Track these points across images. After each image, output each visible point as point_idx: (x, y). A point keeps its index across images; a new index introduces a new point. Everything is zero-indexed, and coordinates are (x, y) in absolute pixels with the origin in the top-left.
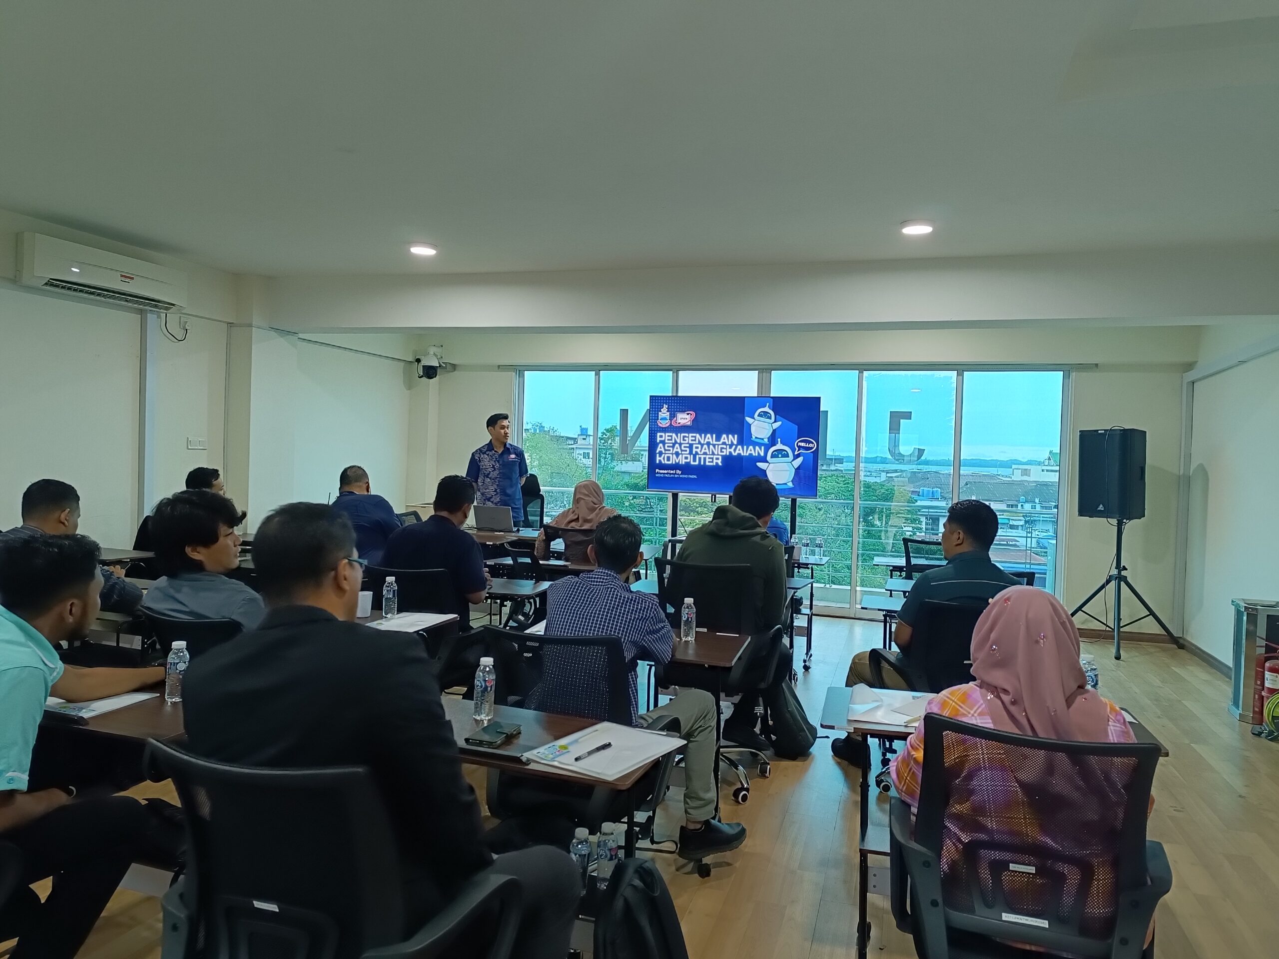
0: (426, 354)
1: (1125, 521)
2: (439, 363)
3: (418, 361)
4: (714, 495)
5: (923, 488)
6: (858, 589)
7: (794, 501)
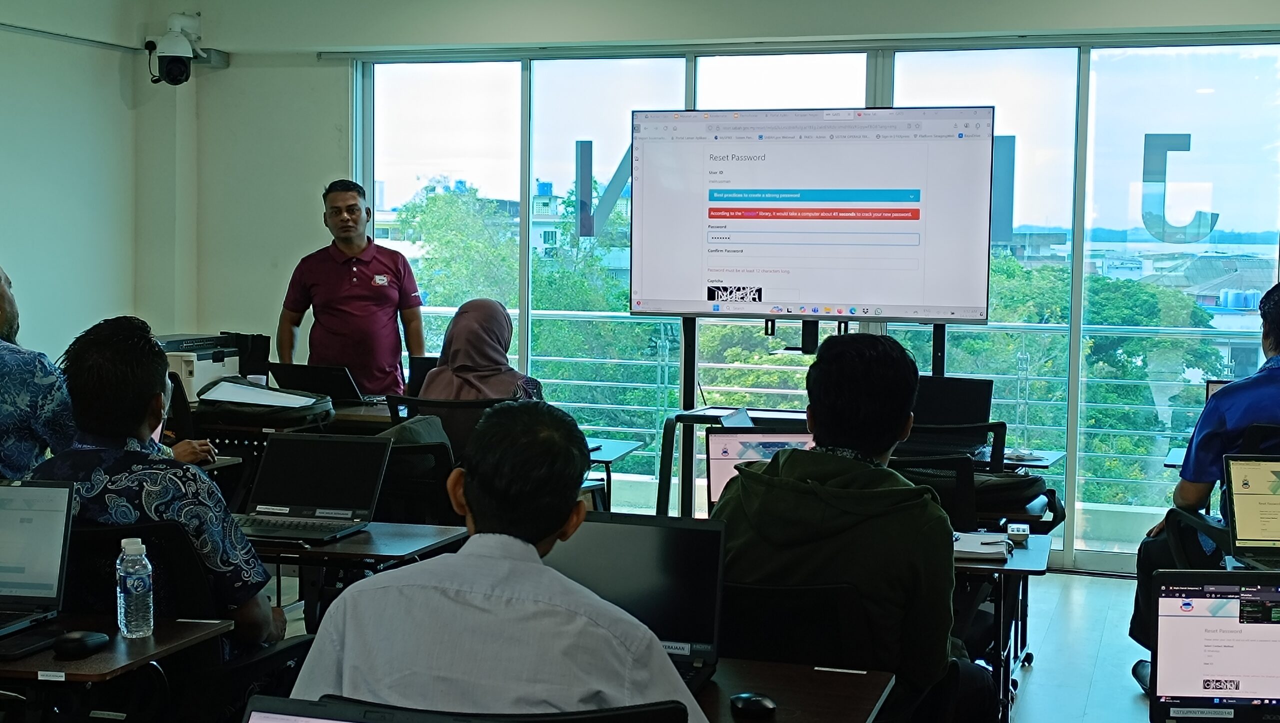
0: (166, 32)
2: (194, 50)
3: (151, 46)
4: (770, 320)
5: (1226, 290)
6: (1079, 505)
7: (939, 329)
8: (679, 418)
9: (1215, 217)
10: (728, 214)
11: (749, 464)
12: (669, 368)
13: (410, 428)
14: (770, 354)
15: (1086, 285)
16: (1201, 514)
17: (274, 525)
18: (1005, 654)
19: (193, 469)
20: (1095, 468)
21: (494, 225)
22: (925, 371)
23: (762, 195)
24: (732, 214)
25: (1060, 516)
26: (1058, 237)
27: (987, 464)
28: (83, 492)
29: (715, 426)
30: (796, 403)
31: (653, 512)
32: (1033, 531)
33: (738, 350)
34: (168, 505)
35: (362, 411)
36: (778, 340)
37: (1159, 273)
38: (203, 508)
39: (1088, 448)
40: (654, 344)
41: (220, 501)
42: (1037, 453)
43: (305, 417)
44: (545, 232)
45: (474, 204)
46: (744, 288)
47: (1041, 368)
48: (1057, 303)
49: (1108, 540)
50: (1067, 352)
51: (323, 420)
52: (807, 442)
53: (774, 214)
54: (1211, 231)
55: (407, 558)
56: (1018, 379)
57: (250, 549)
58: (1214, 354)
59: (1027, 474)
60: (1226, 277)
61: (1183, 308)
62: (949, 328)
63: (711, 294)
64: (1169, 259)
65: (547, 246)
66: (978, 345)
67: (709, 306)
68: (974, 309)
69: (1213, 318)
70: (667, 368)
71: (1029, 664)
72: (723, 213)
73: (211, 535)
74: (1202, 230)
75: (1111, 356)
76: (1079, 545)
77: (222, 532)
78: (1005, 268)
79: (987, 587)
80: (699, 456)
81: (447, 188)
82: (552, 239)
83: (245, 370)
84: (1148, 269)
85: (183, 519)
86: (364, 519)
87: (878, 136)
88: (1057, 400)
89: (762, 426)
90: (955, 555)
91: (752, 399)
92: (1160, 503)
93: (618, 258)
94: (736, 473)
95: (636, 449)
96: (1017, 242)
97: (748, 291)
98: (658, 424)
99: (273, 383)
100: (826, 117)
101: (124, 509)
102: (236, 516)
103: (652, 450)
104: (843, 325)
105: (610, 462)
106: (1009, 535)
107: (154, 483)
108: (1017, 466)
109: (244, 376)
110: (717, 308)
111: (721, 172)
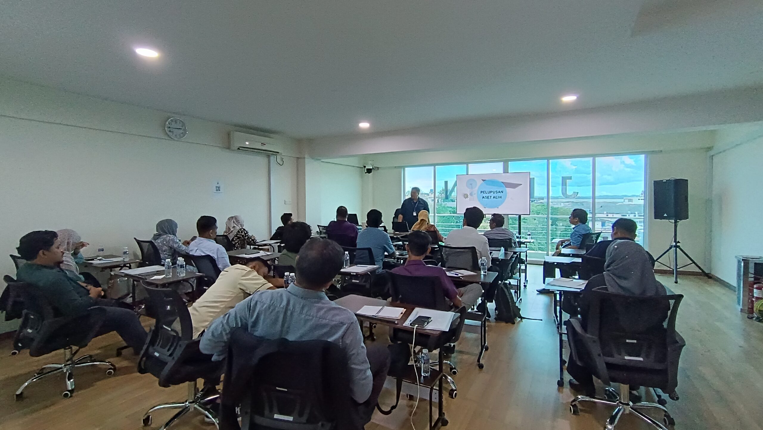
0: (368, 164)
1: (678, 220)
2: (373, 167)
3: (365, 167)
7: (520, 217)
68: (527, 212)
100: (495, 175)
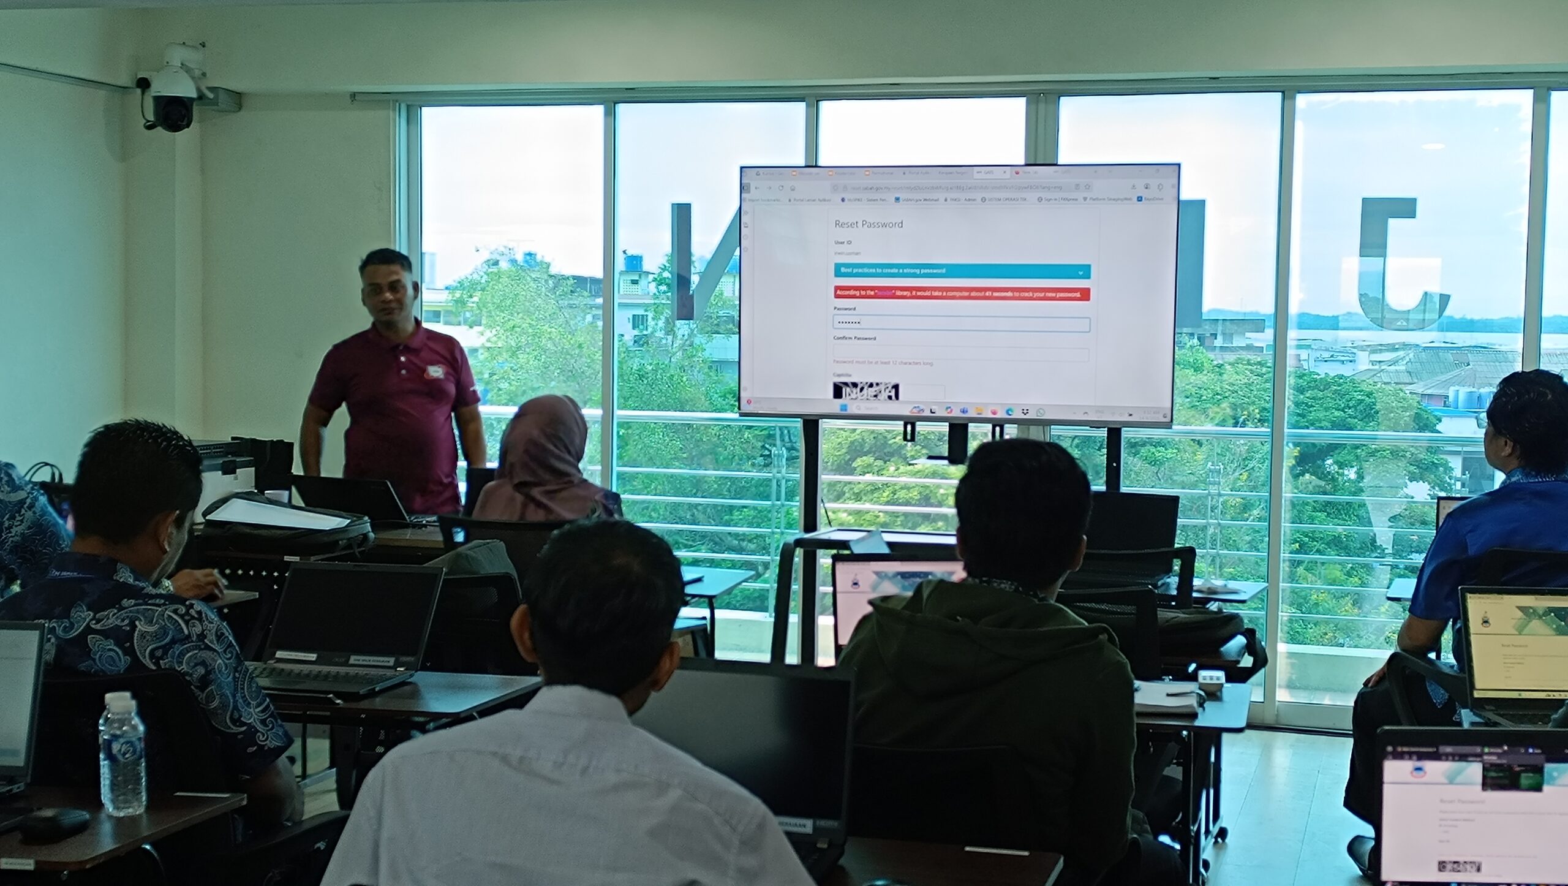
0: (164, 67)
2: (198, 89)
3: (144, 84)
4: (910, 422)
5: (1457, 388)
6: (1282, 648)
7: (1114, 434)
8: (799, 543)
9: (1445, 299)
10: (857, 293)
11: (885, 599)
12: (787, 481)
13: (467, 555)
14: (910, 465)
15: (1291, 381)
16: (1430, 659)
17: (299, 674)
18: (1195, 829)
19: (199, 606)
20: (1300, 601)
21: (571, 306)
22: (1098, 486)
23: (901, 270)
24: (863, 293)
25: (1261, 661)
26: (1256, 324)
27: (1173, 598)
28: (60, 632)
29: (843, 553)
30: (940, 524)
31: (766, 658)
32: (1228, 680)
33: (869, 459)
34: (166, 649)
35: (408, 535)
36: (918, 447)
37: (1377, 367)
38: (209, 653)
39: (1292, 578)
40: (767, 453)
41: (230, 645)
42: (1232, 585)
43: (337, 541)
44: (634, 316)
45: (546, 281)
46: (877, 384)
47: (1235, 482)
48: (1253, 403)
49: (1317, 689)
50: (1267, 463)
51: (359, 546)
52: (956, 572)
53: (915, 293)
54: (1439, 317)
55: (462, 715)
56: (1209, 494)
57: (268, 706)
58: (1441, 465)
59: (1220, 611)
60: (1456, 372)
61: (1405, 409)
62: (1126, 434)
63: (838, 392)
64: (1388, 350)
65: (636, 332)
66: (1160, 453)
67: (835, 406)
68: (1157, 410)
69: (1440, 421)
70: (784, 482)
71: (1224, 839)
72: (852, 292)
73: (220, 686)
74: (1427, 316)
75: (1320, 467)
76: (1282, 695)
77: (232, 684)
78: (1191, 360)
79: (1173, 747)
80: (824, 589)
81: (514, 262)
82: (642, 324)
83: (263, 483)
84: (1364, 361)
85: (184, 666)
86: (409, 667)
87: (1040, 199)
88: (1253, 520)
89: (899, 552)
90: (1136, 709)
91: (887, 519)
92: (1378, 644)
93: (723, 347)
94: (870, 609)
95: (745, 581)
96: (1207, 330)
97: (882, 387)
98: (772, 550)
99: (297, 500)
100: (976, 176)
101: (112, 654)
102: (251, 665)
103: (766, 582)
104: (998, 429)
105: (714, 597)
106: (1201, 684)
107: (150, 622)
108: (1209, 600)
109: (261, 492)
110: (844, 407)
111: (849, 242)
